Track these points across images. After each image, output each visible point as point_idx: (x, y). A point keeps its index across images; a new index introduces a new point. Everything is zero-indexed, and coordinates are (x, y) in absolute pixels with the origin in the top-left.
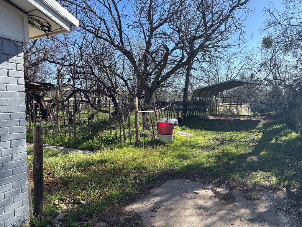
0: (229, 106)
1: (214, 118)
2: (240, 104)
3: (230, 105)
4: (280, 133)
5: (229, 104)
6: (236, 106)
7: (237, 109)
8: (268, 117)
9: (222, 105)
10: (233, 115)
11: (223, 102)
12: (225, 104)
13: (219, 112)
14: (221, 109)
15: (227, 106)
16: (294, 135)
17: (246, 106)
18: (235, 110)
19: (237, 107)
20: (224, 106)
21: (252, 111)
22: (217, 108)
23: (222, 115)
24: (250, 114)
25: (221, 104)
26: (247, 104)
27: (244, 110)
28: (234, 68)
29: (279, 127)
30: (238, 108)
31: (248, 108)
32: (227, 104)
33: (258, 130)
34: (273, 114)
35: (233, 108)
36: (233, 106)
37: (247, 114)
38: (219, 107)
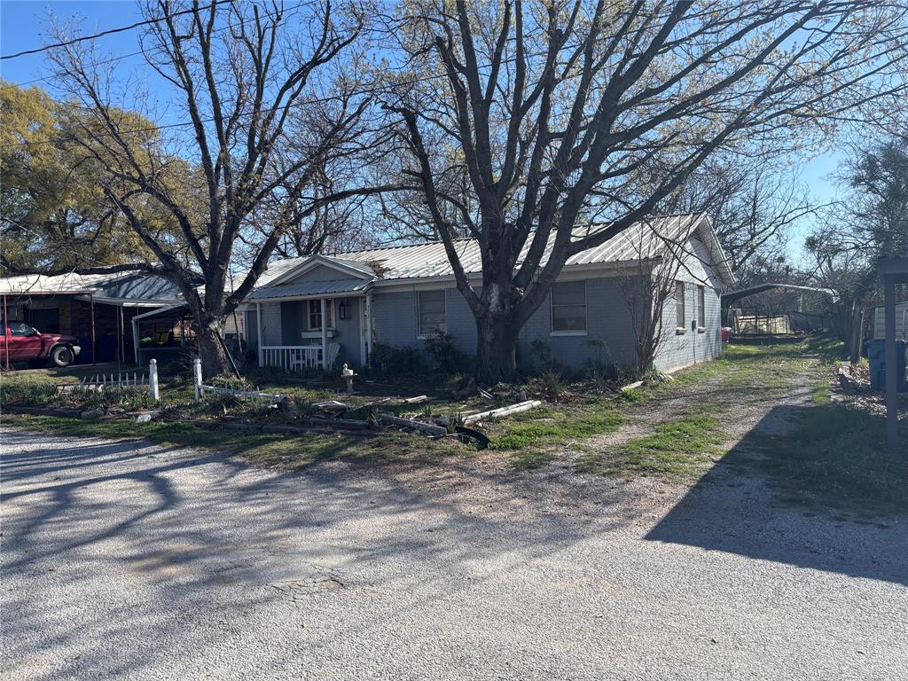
0: (754, 320)
2: (773, 317)
3: (756, 319)
4: (827, 344)
5: (754, 317)
7: (768, 325)
8: (816, 334)
9: (743, 319)
10: (761, 333)
11: (745, 314)
12: (748, 317)
14: (743, 326)
15: (752, 320)
16: (842, 343)
17: (783, 320)
18: (765, 326)
19: (767, 321)
20: (747, 320)
21: (791, 328)
22: (736, 324)
23: (744, 335)
24: (789, 332)
25: (742, 317)
26: (783, 317)
27: (780, 326)
29: (828, 340)
30: (769, 323)
31: (785, 323)
32: (751, 317)
34: (825, 331)
35: (761, 323)
36: (761, 320)
37: (785, 332)
38: (738, 322)
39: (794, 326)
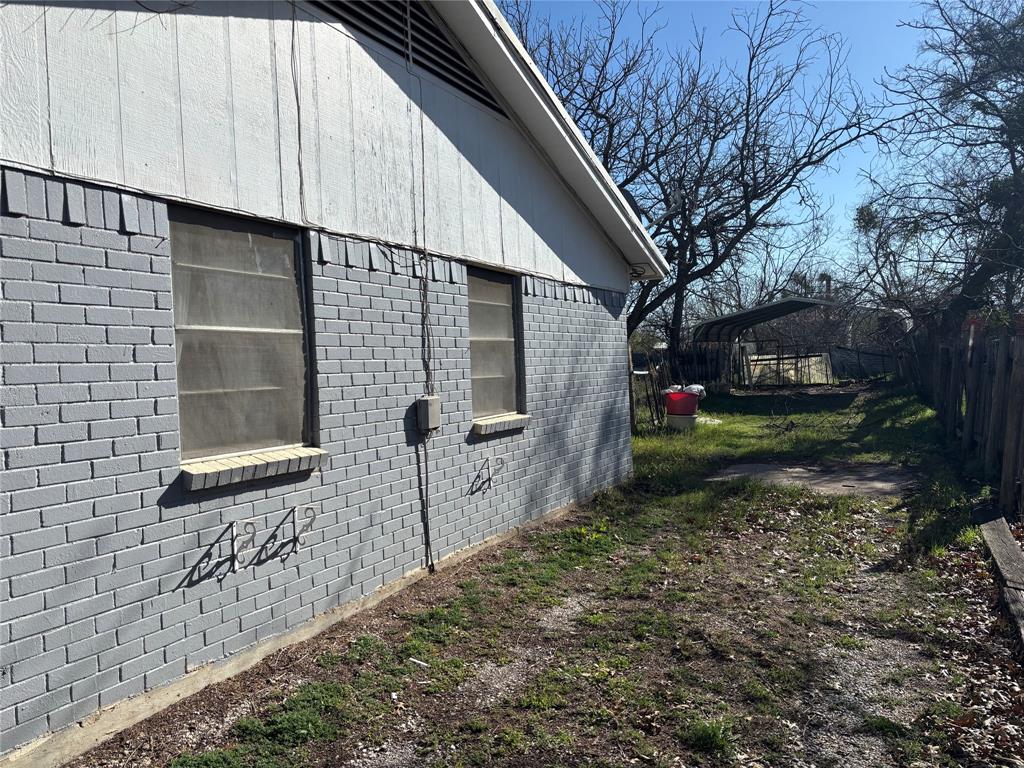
0: (775, 362)
1: (742, 393)
2: (805, 357)
3: (778, 359)
4: (901, 412)
5: (775, 356)
6: (794, 361)
7: (796, 370)
8: (875, 385)
9: (758, 360)
10: (786, 384)
11: (760, 351)
12: (766, 357)
13: (750, 377)
14: (757, 371)
15: (772, 362)
17: (821, 362)
18: (792, 372)
19: (796, 364)
20: (764, 362)
21: (834, 374)
22: (746, 369)
23: (759, 386)
24: (830, 382)
25: (755, 357)
26: (821, 356)
27: (816, 372)
28: (781, 261)
29: (899, 401)
30: (799, 365)
31: (824, 366)
32: (769, 357)
33: (856, 410)
34: (888, 378)
35: (787, 367)
36: (786, 362)
37: (824, 381)
38: (749, 366)
39: (837, 370)
